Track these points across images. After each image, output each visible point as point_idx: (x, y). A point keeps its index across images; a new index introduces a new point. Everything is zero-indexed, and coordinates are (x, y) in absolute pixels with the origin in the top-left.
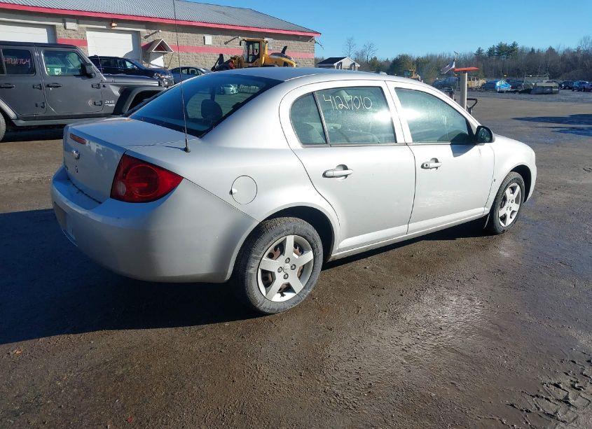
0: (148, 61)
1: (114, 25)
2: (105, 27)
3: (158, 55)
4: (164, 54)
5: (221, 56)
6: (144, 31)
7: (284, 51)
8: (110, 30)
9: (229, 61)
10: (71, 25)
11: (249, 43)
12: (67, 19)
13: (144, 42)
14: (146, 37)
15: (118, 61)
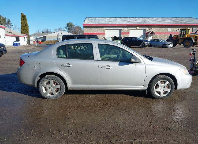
0: (147, 38)
1: (138, 27)
2: (135, 28)
3: (151, 36)
4: (153, 35)
5: (171, 35)
6: (147, 29)
7: (196, 32)
8: (137, 29)
9: (173, 37)
10: (126, 29)
11: (181, 30)
12: (125, 27)
13: (147, 32)
14: (147, 30)
15: (133, 38)
